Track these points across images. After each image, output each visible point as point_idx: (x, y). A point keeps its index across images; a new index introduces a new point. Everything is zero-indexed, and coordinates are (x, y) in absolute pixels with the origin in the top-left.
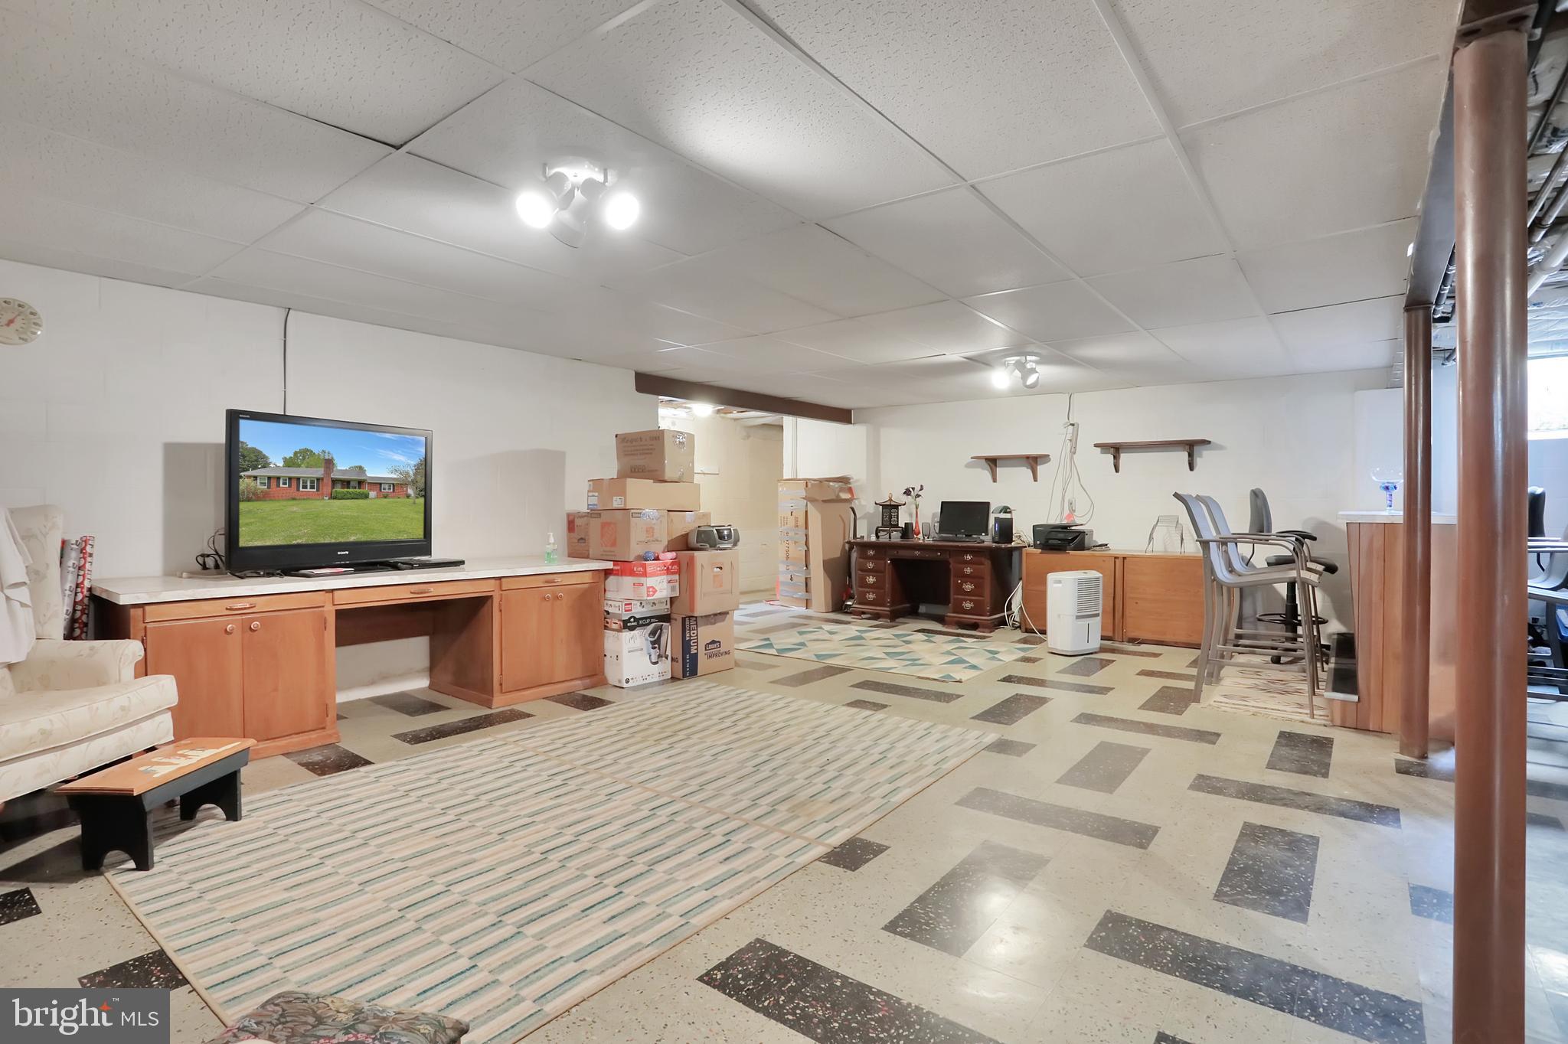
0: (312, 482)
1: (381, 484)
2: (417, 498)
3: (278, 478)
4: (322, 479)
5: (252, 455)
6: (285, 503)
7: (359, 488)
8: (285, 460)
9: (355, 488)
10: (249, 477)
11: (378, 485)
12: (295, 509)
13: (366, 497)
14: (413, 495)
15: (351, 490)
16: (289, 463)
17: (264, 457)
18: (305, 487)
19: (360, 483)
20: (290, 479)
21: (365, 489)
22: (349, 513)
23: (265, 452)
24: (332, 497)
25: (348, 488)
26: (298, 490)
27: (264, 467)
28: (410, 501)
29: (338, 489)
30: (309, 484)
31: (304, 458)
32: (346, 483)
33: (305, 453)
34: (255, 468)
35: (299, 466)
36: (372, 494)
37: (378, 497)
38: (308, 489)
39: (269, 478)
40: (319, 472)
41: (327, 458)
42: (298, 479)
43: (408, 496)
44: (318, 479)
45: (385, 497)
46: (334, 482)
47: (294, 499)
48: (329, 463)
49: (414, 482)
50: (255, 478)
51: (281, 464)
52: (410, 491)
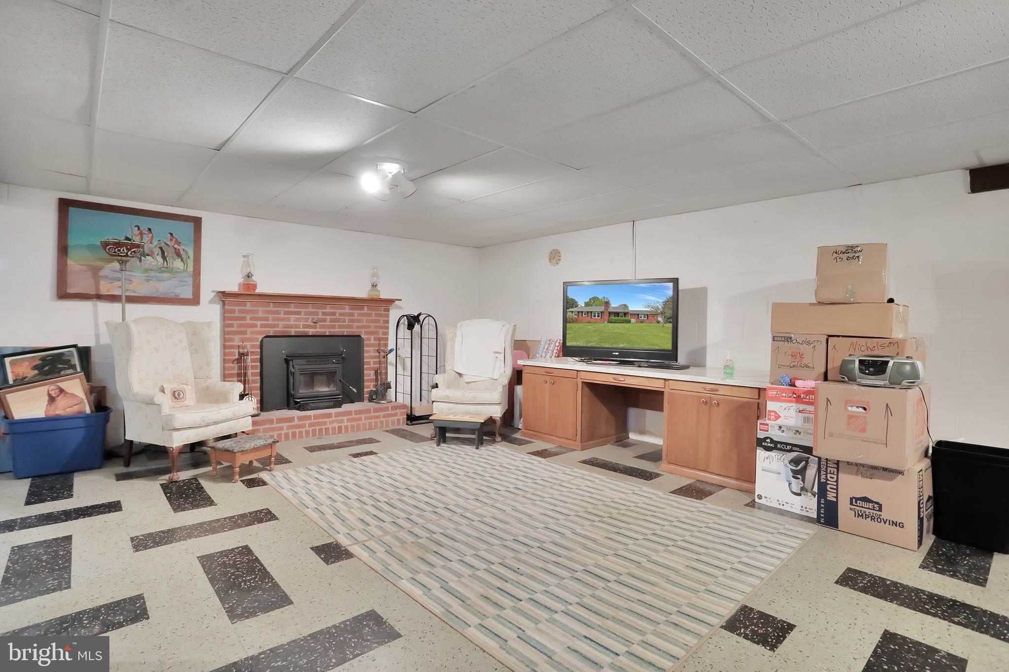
0: (598, 314)
1: (638, 314)
2: (666, 323)
3: (582, 312)
4: (604, 312)
5: (571, 302)
6: (585, 324)
7: (625, 317)
8: (585, 303)
9: (622, 317)
10: (570, 312)
11: (637, 315)
12: (589, 327)
13: (629, 322)
14: (662, 321)
15: (619, 318)
16: (587, 304)
17: (576, 302)
18: (595, 316)
19: (625, 314)
20: (588, 312)
21: (628, 318)
22: (619, 331)
23: (576, 300)
24: (609, 322)
25: (618, 317)
26: (591, 317)
27: (576, 307)
28: (661, 325)
29: (612, 317)
30: (597, 315)
31: (594, 302)
32: (617, 314)
33: (595, 299)
34: (572, 307)
35: (592, 306)
36: (633, 320)
37: (637, 322)
38: (596, 317)
39: (578, 312)
40: (602, 309)
41: (606, 301)
42: (591, 312)
43: (658, 322)
44: (601, 312)
45: (642, 322)
46: (610, 313)
47: (590, 322)
48: (607, 304)
49: (662, 313)
50: (572, 312)
51: (583, 305)
52: (660, 319)
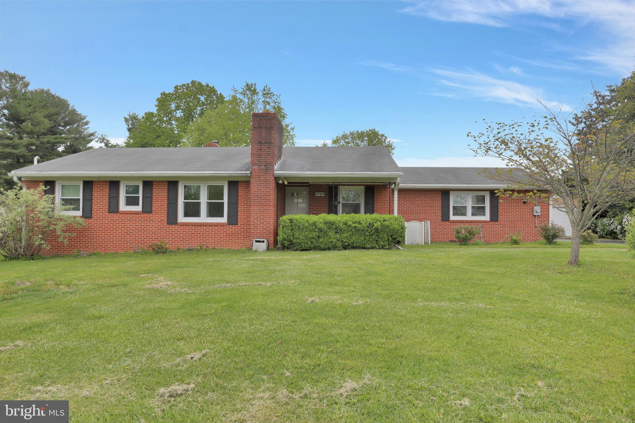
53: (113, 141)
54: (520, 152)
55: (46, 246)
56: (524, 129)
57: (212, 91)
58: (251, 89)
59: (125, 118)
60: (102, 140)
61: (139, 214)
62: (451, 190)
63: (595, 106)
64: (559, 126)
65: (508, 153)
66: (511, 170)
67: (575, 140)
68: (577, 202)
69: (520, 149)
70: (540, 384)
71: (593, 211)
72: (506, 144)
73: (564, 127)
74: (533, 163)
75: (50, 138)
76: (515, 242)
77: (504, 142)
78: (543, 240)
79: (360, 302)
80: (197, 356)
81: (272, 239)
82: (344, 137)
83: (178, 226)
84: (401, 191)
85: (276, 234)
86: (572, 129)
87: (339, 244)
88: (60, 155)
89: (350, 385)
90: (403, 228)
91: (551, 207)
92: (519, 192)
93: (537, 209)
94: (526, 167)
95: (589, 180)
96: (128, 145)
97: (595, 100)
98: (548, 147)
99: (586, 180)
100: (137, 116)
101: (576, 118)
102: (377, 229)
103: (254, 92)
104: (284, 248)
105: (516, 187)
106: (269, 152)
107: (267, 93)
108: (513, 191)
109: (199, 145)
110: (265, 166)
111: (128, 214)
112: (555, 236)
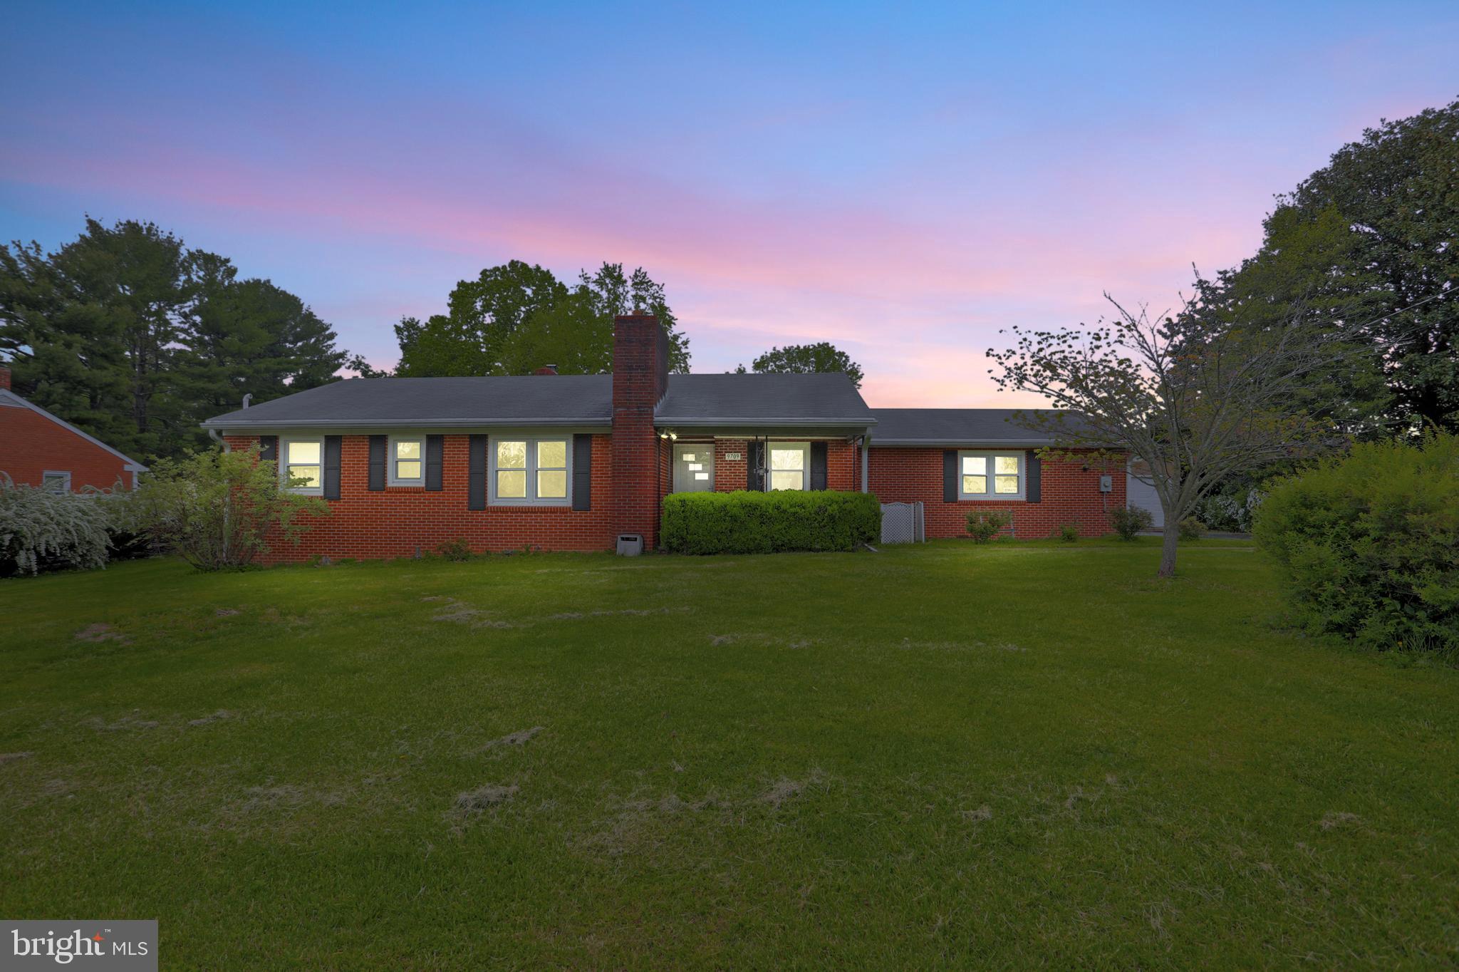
53: (376, 368)
54: (1076, 383)
55: (264, 549)
56: (1083, 344)
57: (547, 277)
58: (611, 274)
59: (395, 326)
60: (358, 364)
61: (420, 493)
62: (959, 449)
63: (1200, 305)
64: (1141, 339)
65: (1056, 386)
66: (1061, 414)
67: (1168, 363)
68: (1173, 469)
69: (1076, 378)
70: (1109, 779)
71: (1199, 483)
72: (1053, 370)
73: (1150, 342)
74: (1100, 401)
75: (270, 362)
76: (1070, 538)
77: (1049, 366)
78: (1114, 533)
79: (804, 644)
80: (522, 737)
81: (650, 535)
82: (776, 356)
83: (487, 513)
84: (872, 450)
85: (657, 526)
86: (1162, 343)
87: (767, 543)
88: (286, 391)
89: (785, 786)
90: (878, 515)
91: (1129, 477)
92: (1075, 451)
93: (1107, 482)
94: (1087, 409)
95: (1193, 430)
96: (401, 372)
97: (1199, 295)
98: (1123, 374)
99: (1187, 431)
100: (418, 323)
101: (1170, 324)
102: (832, 517)
103: (619, 280)
104: (671, 550)
105: (1071, 443)
106: (643, 383)
107: (641, 281)
108: (1066, 450)
109: (524, 372)
110: (638, 407)
111: (401, 492)
112: (1136, 527)
